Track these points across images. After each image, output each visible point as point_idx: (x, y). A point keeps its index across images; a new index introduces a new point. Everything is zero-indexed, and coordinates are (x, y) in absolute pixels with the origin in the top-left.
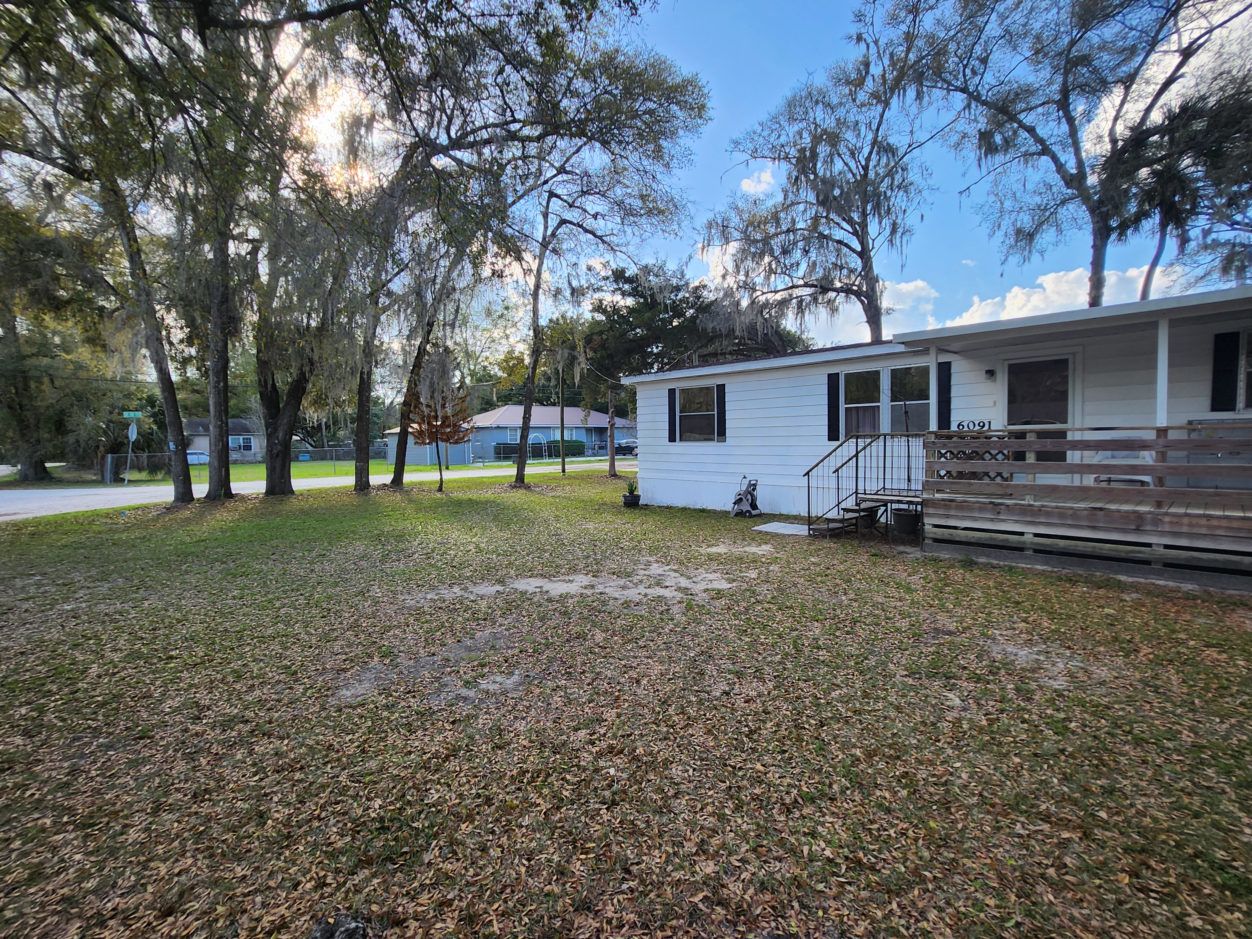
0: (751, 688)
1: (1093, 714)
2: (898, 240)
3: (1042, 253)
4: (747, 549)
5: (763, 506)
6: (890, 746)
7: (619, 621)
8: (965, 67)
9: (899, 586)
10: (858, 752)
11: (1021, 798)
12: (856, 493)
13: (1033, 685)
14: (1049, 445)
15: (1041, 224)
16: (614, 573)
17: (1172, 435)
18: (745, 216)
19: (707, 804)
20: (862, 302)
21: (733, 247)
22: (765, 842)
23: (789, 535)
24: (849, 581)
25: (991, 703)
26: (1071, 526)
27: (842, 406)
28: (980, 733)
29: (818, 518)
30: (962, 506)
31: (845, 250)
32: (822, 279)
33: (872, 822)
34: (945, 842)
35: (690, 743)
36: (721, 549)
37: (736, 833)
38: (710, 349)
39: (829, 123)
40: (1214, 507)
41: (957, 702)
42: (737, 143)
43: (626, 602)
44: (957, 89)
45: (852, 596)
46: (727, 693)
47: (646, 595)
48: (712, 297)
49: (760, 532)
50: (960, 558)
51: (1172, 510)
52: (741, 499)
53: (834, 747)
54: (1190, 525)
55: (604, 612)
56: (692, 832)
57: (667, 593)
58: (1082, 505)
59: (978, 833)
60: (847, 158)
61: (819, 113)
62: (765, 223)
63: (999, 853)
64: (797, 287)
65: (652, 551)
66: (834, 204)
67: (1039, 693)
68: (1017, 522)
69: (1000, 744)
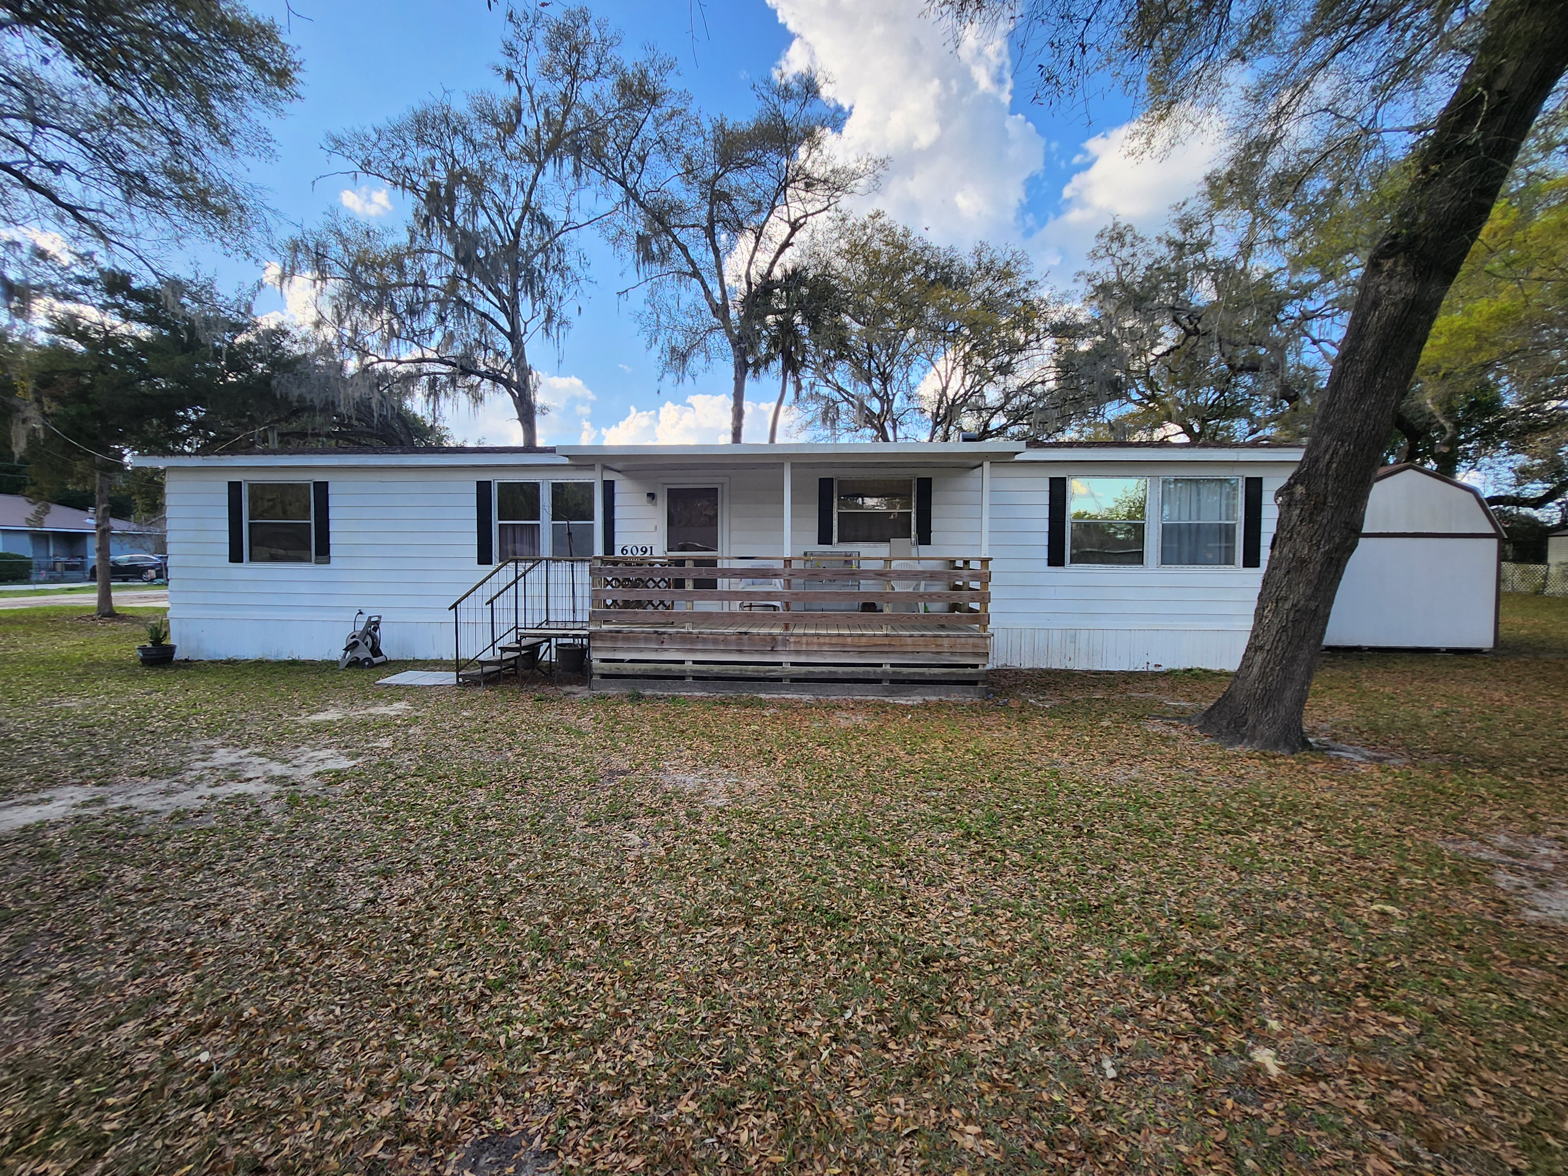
0: (405, 887)
1: (748, 821)
2: (554, 331)
3: (693, 376)
4: (372, 710)
5: (389, 650)
6: (578, 902)
7: (169, 846)
8: (624, 158)
9: (569, 731)
10: (546, 919)
11: (699, 912)
12: (516, 627)
13: (701, 807)
14: (704, 573)
15: (692, 347)
16: (143, 774)
17: (795, 565)
18: (353, 249)
19: (370, 1039)
20: (512, 394)
21: (334, 286)
22: (453, 1051)
23: (430, 687)
24: (514, 733)
25: (667, 833)
26: (723, 651)
27: (496, 523)
28: (660, 864)
29: (469, 662)
30: (629, 637)
31: (491, 326)
32: (462, 357)
33: (568, 984)
34: (639, 976)
35: (330, 977)
36: (332, 715)
37: (415, 1057)
38: (294, 426)
39: (472, 163)
40: (822, 627)
41: (638, 840)
42: (339, 143)
43: (177, 814)
44: (615, 179)
45: (519, 750)
46: (372, 901)
47: (213, 798)
48: (297, 350)
49: (389, 686)
50: (628, 692)
51: (796, 631)
52: (356, 644)
53: (518, 923)
54: (807, 644)
55: (135, 836)
56: (354, 1079)
57: (251, 788)
58: (731, 630)
59: (667, 956)
60: (493, 213)
61: (458, 146)
62: (382, 266)
63: (685, 967)
64: (430, 361)
65: (211, 731)
66: (478, 267)
67: (706, 813)
68: (678, 650)
69: (678, 870)
